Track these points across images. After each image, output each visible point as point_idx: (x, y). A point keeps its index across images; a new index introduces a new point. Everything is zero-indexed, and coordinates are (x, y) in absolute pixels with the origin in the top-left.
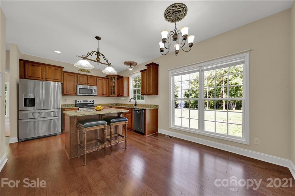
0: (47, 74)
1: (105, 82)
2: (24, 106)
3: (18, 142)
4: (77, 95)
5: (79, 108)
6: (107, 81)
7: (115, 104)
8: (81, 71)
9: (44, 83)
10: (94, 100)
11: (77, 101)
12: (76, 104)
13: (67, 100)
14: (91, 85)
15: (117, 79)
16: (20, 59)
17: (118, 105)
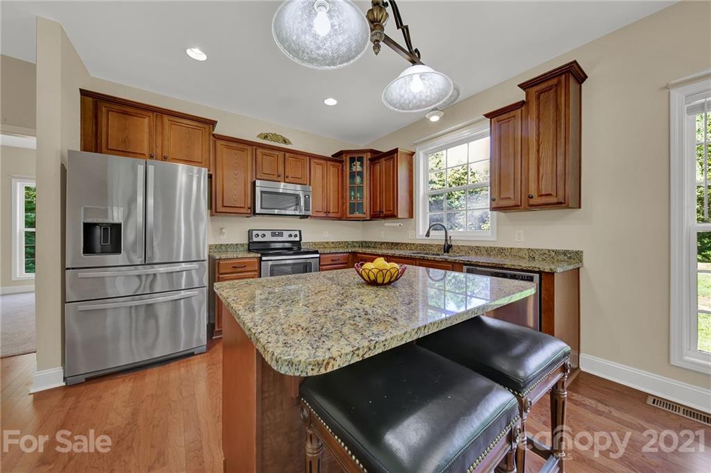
0: (166, 143)
1: (332, 170)
2: (84, 253)
3: (64, 384)
4: (255, 214)
5: (261, 258)
6: (340, 168)
7: (357, 242)
8: (266, 137)
9: (151, 169)
10: (300, 231)
11: (255, 233)
12: (251, 243)
13: (223, 231)
14: (292, 180)
15: (369, 162)
16: (81, 90)
17: (368, 247)
